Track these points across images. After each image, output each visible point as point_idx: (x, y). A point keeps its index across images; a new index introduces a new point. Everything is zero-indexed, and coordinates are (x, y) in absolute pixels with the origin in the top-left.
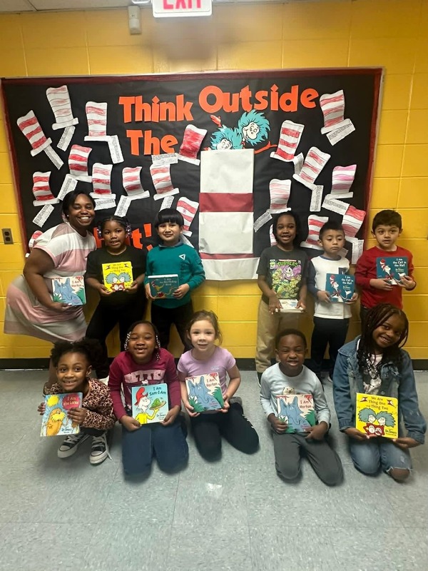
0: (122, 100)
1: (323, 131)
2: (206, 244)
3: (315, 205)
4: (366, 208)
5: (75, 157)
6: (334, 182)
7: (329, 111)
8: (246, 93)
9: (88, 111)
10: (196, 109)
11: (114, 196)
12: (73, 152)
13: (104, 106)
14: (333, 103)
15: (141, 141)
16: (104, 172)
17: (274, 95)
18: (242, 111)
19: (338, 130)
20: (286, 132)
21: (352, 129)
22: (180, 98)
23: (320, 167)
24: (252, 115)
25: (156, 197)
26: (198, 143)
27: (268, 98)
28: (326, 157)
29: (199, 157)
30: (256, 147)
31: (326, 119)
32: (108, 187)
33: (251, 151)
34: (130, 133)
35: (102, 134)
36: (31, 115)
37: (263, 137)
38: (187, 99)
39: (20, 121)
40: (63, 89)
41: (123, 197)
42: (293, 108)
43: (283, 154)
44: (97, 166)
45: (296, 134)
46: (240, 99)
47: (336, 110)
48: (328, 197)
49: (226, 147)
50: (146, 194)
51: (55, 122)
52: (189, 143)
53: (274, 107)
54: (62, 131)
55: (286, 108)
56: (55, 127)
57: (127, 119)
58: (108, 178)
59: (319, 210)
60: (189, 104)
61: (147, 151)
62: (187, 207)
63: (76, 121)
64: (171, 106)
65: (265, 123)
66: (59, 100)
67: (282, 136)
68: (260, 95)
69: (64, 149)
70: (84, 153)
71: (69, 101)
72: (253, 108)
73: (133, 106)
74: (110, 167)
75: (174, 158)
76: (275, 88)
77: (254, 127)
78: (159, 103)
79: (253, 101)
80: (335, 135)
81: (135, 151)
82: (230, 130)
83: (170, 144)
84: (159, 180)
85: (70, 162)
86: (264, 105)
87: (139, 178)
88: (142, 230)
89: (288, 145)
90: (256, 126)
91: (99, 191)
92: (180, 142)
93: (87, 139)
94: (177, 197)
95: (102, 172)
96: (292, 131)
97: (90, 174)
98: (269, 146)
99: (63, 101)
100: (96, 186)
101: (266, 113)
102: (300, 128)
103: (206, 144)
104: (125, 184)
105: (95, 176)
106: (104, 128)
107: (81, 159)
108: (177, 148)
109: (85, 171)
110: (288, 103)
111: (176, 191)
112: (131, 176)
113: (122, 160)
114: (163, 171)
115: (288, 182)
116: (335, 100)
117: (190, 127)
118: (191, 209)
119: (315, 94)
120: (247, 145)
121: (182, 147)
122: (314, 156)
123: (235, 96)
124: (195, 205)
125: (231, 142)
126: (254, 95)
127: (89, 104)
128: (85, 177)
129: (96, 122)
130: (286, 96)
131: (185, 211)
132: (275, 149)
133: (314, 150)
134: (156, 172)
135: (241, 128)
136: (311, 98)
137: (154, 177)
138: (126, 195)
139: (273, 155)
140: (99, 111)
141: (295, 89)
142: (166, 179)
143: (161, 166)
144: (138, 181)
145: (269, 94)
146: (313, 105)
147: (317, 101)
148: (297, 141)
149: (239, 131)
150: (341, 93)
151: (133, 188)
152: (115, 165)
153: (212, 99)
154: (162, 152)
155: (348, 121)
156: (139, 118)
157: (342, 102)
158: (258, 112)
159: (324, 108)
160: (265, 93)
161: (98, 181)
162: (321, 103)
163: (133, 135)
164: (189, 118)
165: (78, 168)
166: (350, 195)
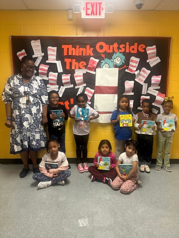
0: (63, 46)
1: (148, 61)
2: (97, 107)
3: (144, 91)
4: (166, 93)
5: (42, 69)
6: (152, 82)
7: (150, 54)
8: (116, 45)
9: (48, 50)
10: (95, 51)
11: (58, 86)
12: (41, 67)
13: (55, 48)
14: (151, 50)
15: (71, 63)
16: (54, 76)
17: (127, 46)
18: (114, 52)
19: (154, 61)
20: (132, 61)
21: (159, 61)
22: (88, 46)
23: (146, 76)
24: (118, 54)
25: (76, 87)
26: (95, 65)
27: (125, 48)
28: (149, 72)
29: (95, 71)
30: (119, 67)
31: (149, 56)
32: (56, 82)
33: (117, 69)
34: (66, 60)
35: (54, 60)
36: (23, 51)
37: (123, 63)
38: (91, 47)
39: (18, 53)
40: (38, 41)
41: (62, 87)
42: (135, 52)
43: (131, 70)
44: (51, 73)
45: (136, 62)
46: (113, 47)
47: (153, 53)
48: (150, 88)
49: (107, 67)
50: (72, 86)
51: (34, 54)
52: (91, 65)
53: (127, 51)
54: (36, 58)
55: (132, 52)
56: (34, 56)
57: (65, 54)
58: (56, 78)
59: (146, 94)
60: (92, 49)
61: (73, 68)
62: (89, 92)
63: (43, 54)
64: (84, 49)
65: (124, 57)
66: (36, 46)
67: (131, 63)
68: (122, 46)
69: (37, 66)
70: (46, 68)
71: (40, 46)
72: (118, 51)
73: (68, 49)
74: (57, 74)
75: (85, 71)
76: (128, 44)
78: (79, 48)
79: (119, 48)
80: (152, 63)
81: (68, 67)
82: (109, 60)
83: (83, 65)
84: (78, 80)
85: (40, 71)
86: (123, 50)
88: (69, 101)
89: (133, 66)
90: (119, 58)
91: (52, 84)
92: (88, 64)
93: (47, 62)
94: (85, 87)
95: (53, 76)
96: (135, 61)
97: (48, 77)
98: (125, 67)
99: (38, 46)
100: (50, 82)
101: (124, 53)
102: (138, 60)
103: (99, 65)
104: (63, 81)
105: (50, 77)
106: (55, 58)
107: (44, 70)
108: (86, 67)
109: (46, 75)
110: (133, 49)
111: (85, 85)
112: (66, 78)
113: (62, 71)
114: (80, 76)
115: (133, 82)
116: (152, 49)
117: (92, 58)
118: (91, 93)
119: (144, 46)
120: (116, 66)
121: (88, 66)
122: (144, 71)
123: (111, 46)
124: (93, 91)
125: (109, 65)
126: (119, 46)
127: (49, 47)
128: (45, 78)
129: (51, 55)
130: (132, 47)
131: (88, 93)
132: (128, 68)
133: (144, 69)
134: (77, 76)
135: (113, 59)
136: (143, 48)
137: (76, 79)
138: (63, 86)
139: (126, 70)
140: (53, 50)
141: (136, 44)
142: (81, 80)
144: (69, 80)
145: (125, 46)
146: (143, 51)
147: (145, 49)
148: (137, 65)
149: (113, 60)
150: (155, 46)
151: (67, 83)
152: (59, 73)
153: (101, 47)
154: (79, 68)
155: (158, 58)
156: (70, 54)
157: (155, 50)
158: (120, 53)
159: (148, 52)
160: (124, 45)
161: (51, 80)
162: (147, 50)
163: (67, 61)
164: (92, 54)
165: (43, 74)
166: (159, 88)
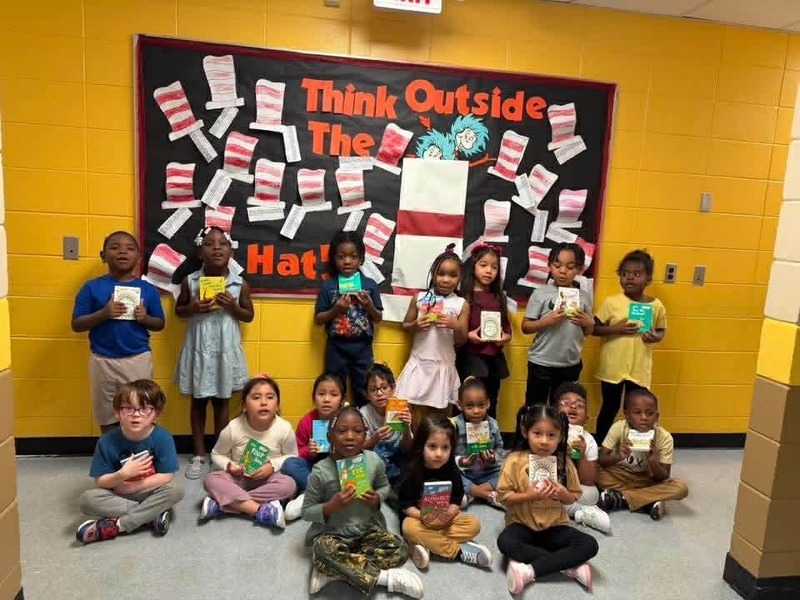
0: (306, 83)
1: (551, 147)
2: (401, 275)
3: (537, 235)
4: (597, 241)
5: (234, 148)
6: (562, 208)
7: (558, 125)
8: (462, 93)
9: (258, 90)
10: (401, 105)
11: (282, 205)
12: (231, 140)
13: (281, 87)
14: (563, 116)
15: (327, 137)
16: (274, 173)
17: (496, 99)
18: (456, 114)
19: (567, 148)
20: (508, 144)
21: (582, 147)
22: (381, 90)
23: (546, 189)
24: (468, 120)
25: (341, 211)
26: (402, 148)
27: (489, 102)
28: (553, 178)
29: (400, 164)
30: (471, 159)
31: (554, 133)
32: (277, 192)
33: (465, 165)
34: (313, 125)
35: (275, 122)
36: (177, 86)
37: (481, 148)
38: (390, 91)
39: (158, 93)
40: (226, 60)
41: (295, 207)
42: (517, 117)
43: (502, 170)
44: (262, 162)
45: (518, 148)
46: (456, 100)
47: (566, 125)
48: (553, 225)
49: (435, 156)
50: (328, 206)
51: (211, 100)
52: (390, 146)
53: (495, 114)
54: (218, 112)
55: (508, 116)
56: (210, 106)
57: (311, 106)
58: (279, 180)
59: (542, 240)
60: (393, 98)
61: (333, 151)
62: (380, 226)
63: (241, 102)
64: (369, 98)
65: (484, 131)
66: (219, 73)
67: (503, 149)
68: (479, 97)
69: (219, 135)
70: (249, 145)
71: (233, 75)
72: (470, 112)
73: (321, 91)
74: (281, 166)
75: (370, 163)
76: (497, 91)
77: (470, 134)
78: (354, 92)
79: (471, 103)
80: (563, 153)
81: (317, 148)
82: (441, 136)
83: (364, 145)
84: (348, 190)
85: (228, 154)
86: (483, 109)
87: (323, 184)
88: (317, 253)
89: (508, 159)
90: (472, 133)
91: (263, 197)
92: (378, 144)
93: (253, 126)
94: (367, 213)
95: (270, 172)
96: (515, 144)
97: (252, 172)
98: (486, 159)
99: (225, 75)
100: (259, 188)
101: (486, 120)
102: (524, 141)
103: (412, 150)
104: (302, 191)
105: (259, 175)
106: (279, 115)
107: (243, 152)
108: (373, 151)
109: (245, 167)
110: (512, 110)
111: (368, 205)
112: (310, 180)
113: (299, 159)
114: (354, 178)
115: (507, 205)
116: (566, 113)
117: (392, 127)
118: (385, 230)
119: (542, 103)
120: (460, 156)
121: (380, 150)
122: (538, 175)
123: (450, 95)
124: (391, 224)
125: (441, 150)
126: (472, 96)
127: (261, 82)
128: (244, 176)
129: (268, 106)
130: (509, 102)
131: (376, 231)
132: (494, 164)
133: (539, 167)
134: (344, 178)
135: (454, 133)
136: (538, 108)
137: (341, 185)
138: (300, 203)
139: (491, 170)
140: (273, 93)
141: (520, 95)
142: (357, 189)
143: (352, 172)
144: (321, 189)
145: (490, 98)
146: (540, 116)
147: (544, 111)
148: (520, 155)
149: (452, 137)
150: (571, 106)
151: (312, 197)
152: (288, 165)
153: (421, 96)
154: (353, 154)
155: (578, 138)
156: (326, 108)
157: (573, 118)
158: (475, 116)
159: (553, 121)
160: (486, 96)
161: (264, 183)
162: (550, 114)
163: (317, 128)
164: (392, 115)
165: (238, 163)
166: (579, 225)
